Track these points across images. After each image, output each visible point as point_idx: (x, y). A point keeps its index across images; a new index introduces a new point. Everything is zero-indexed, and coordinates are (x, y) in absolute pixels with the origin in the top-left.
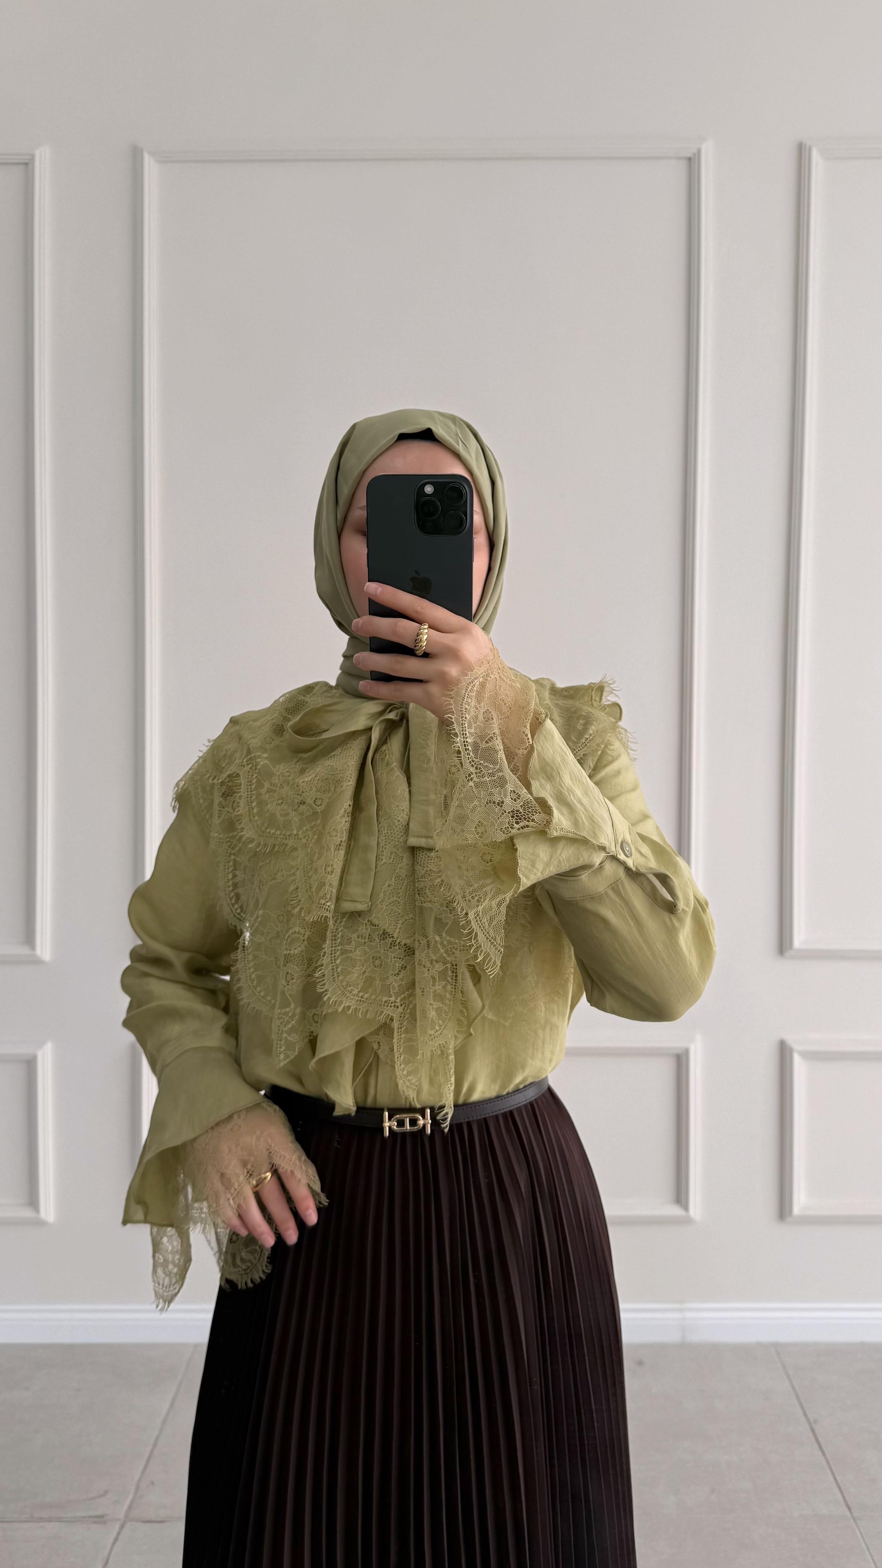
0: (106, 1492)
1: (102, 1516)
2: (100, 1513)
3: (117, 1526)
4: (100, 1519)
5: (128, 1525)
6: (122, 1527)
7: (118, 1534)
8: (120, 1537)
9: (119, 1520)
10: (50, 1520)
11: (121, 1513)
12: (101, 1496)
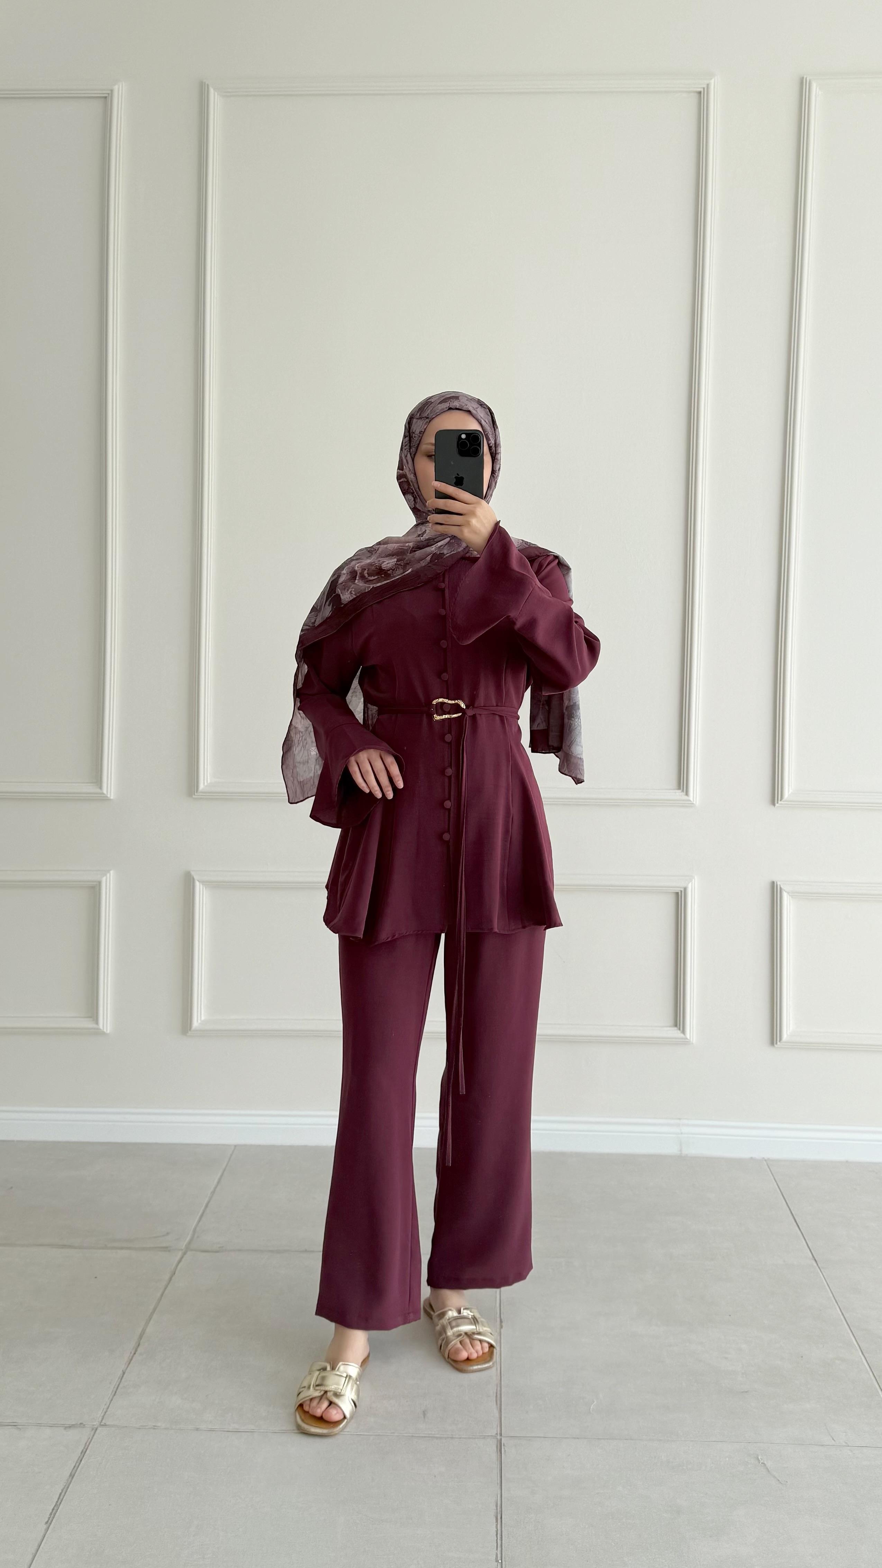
0: (168, 1234)
1: (166, 1247)
2: (164, 1245)
3: (180, 1254)
4: (166, 1249)
5: (189, 1253)
6: (185, 1254)
7: (182, 1258)
8: (183, 1260)
9: (182, 1250)
10: (122, 1248)
11: (183, 1244)
12: (164, 1236)
